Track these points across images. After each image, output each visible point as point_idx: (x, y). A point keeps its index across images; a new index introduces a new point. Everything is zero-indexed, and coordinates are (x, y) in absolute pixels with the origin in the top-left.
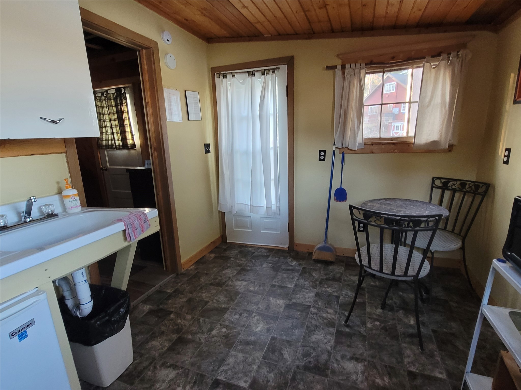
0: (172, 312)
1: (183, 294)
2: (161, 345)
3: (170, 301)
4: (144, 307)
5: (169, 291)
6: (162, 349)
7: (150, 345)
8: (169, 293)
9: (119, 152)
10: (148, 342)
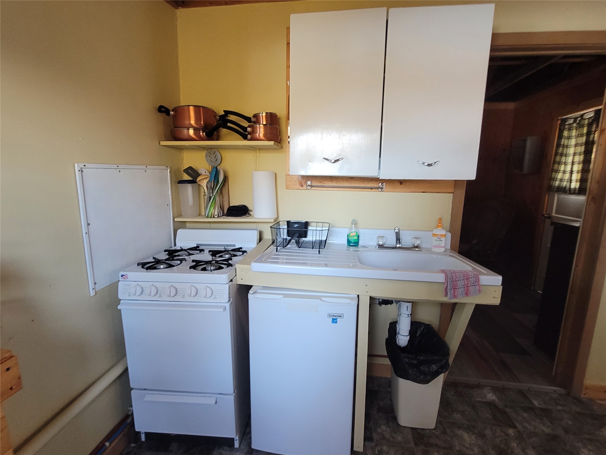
0: (514, 427)
1: (551, 423)
2: (470, 444)
3: (526, 415)
4: (489, 393)
5: (536, 403)
6: (467, 448)
7: (460, 432)
8: (534, 405)
9: (573, 198)
10: (459, 428)
